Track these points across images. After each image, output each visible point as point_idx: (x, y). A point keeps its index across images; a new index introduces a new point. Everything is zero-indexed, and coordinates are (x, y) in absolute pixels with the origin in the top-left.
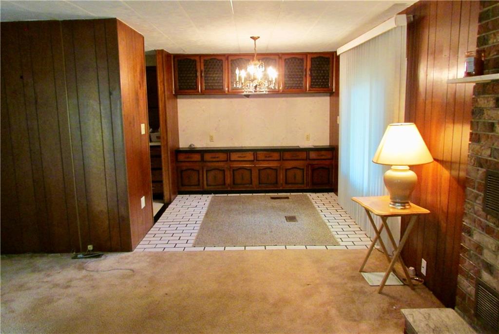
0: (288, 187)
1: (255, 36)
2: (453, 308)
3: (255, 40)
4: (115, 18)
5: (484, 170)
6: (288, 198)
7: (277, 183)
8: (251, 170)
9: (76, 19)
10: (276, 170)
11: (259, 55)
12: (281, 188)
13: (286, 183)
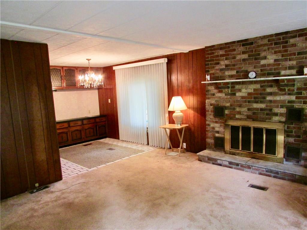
0: (89, 139)
1: (89, 58)
2: (206, 150)
3: (89, 61)
4: (47, 44)
5: (212, 106)
6: (91, 144)
7: (81, 138)
8: (67, 133)
9: (21, 41)
10: (80, 131)
11: (91, 68)
12: (84, 140)
13: (86, 137)
